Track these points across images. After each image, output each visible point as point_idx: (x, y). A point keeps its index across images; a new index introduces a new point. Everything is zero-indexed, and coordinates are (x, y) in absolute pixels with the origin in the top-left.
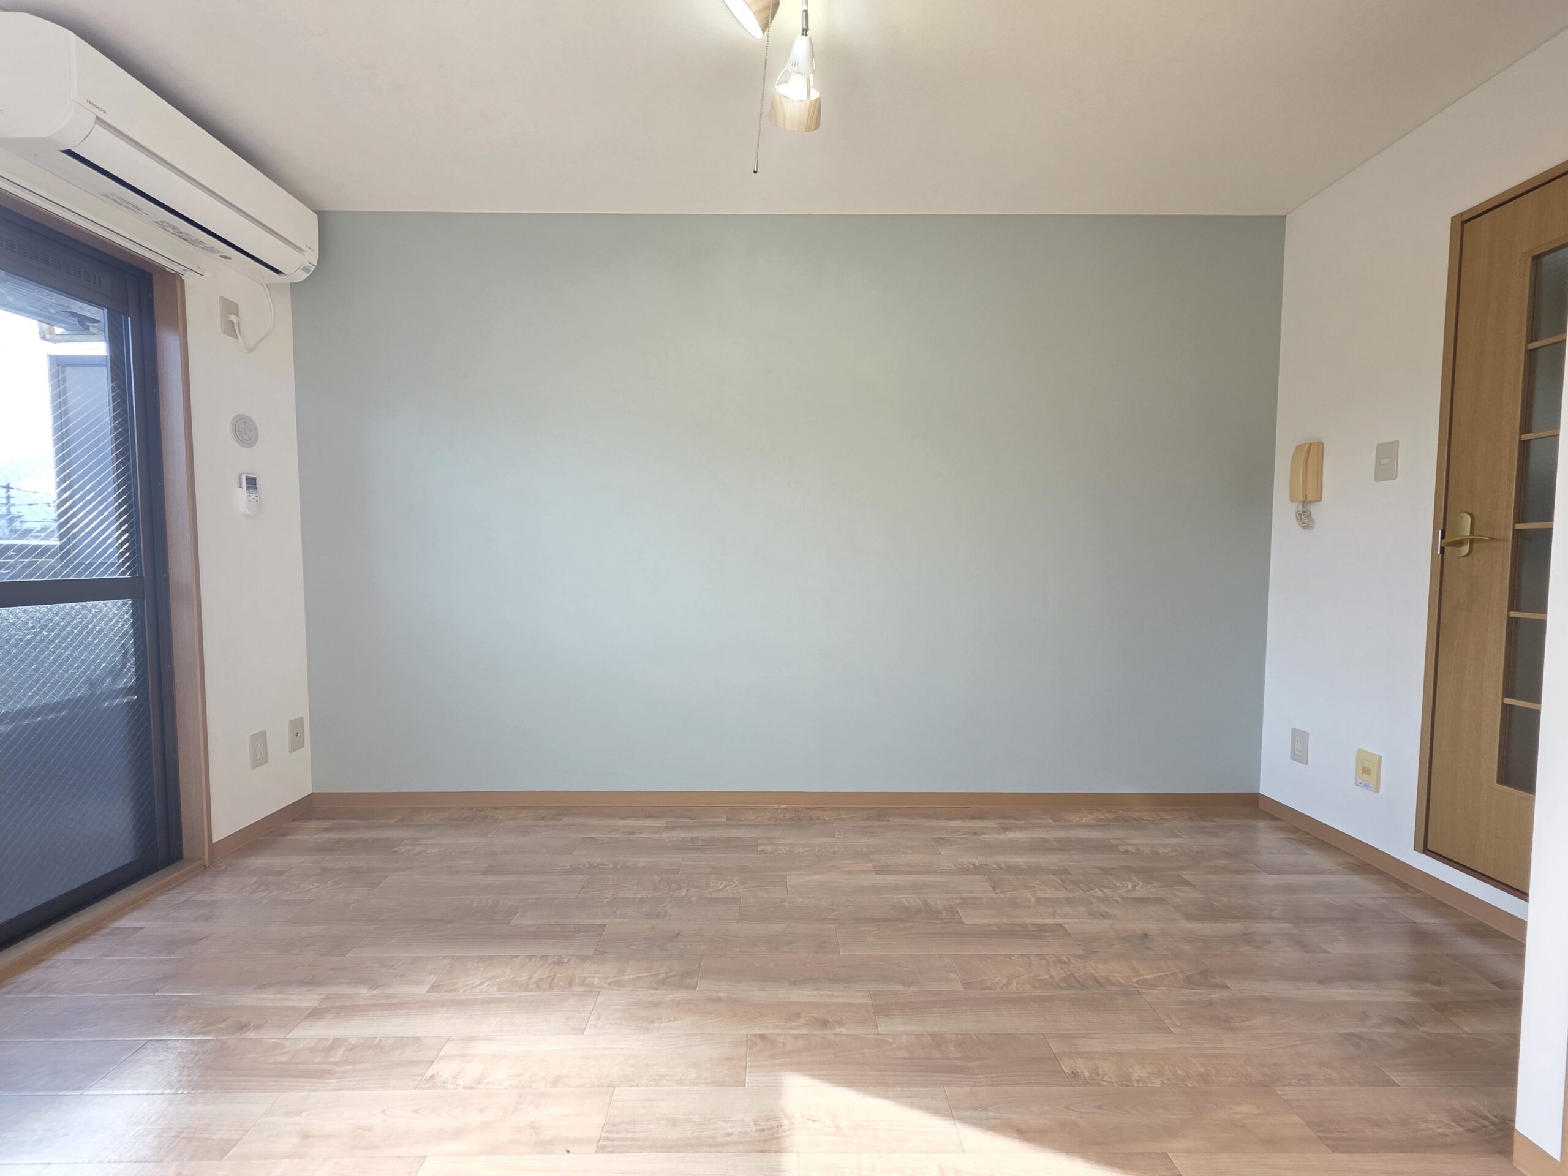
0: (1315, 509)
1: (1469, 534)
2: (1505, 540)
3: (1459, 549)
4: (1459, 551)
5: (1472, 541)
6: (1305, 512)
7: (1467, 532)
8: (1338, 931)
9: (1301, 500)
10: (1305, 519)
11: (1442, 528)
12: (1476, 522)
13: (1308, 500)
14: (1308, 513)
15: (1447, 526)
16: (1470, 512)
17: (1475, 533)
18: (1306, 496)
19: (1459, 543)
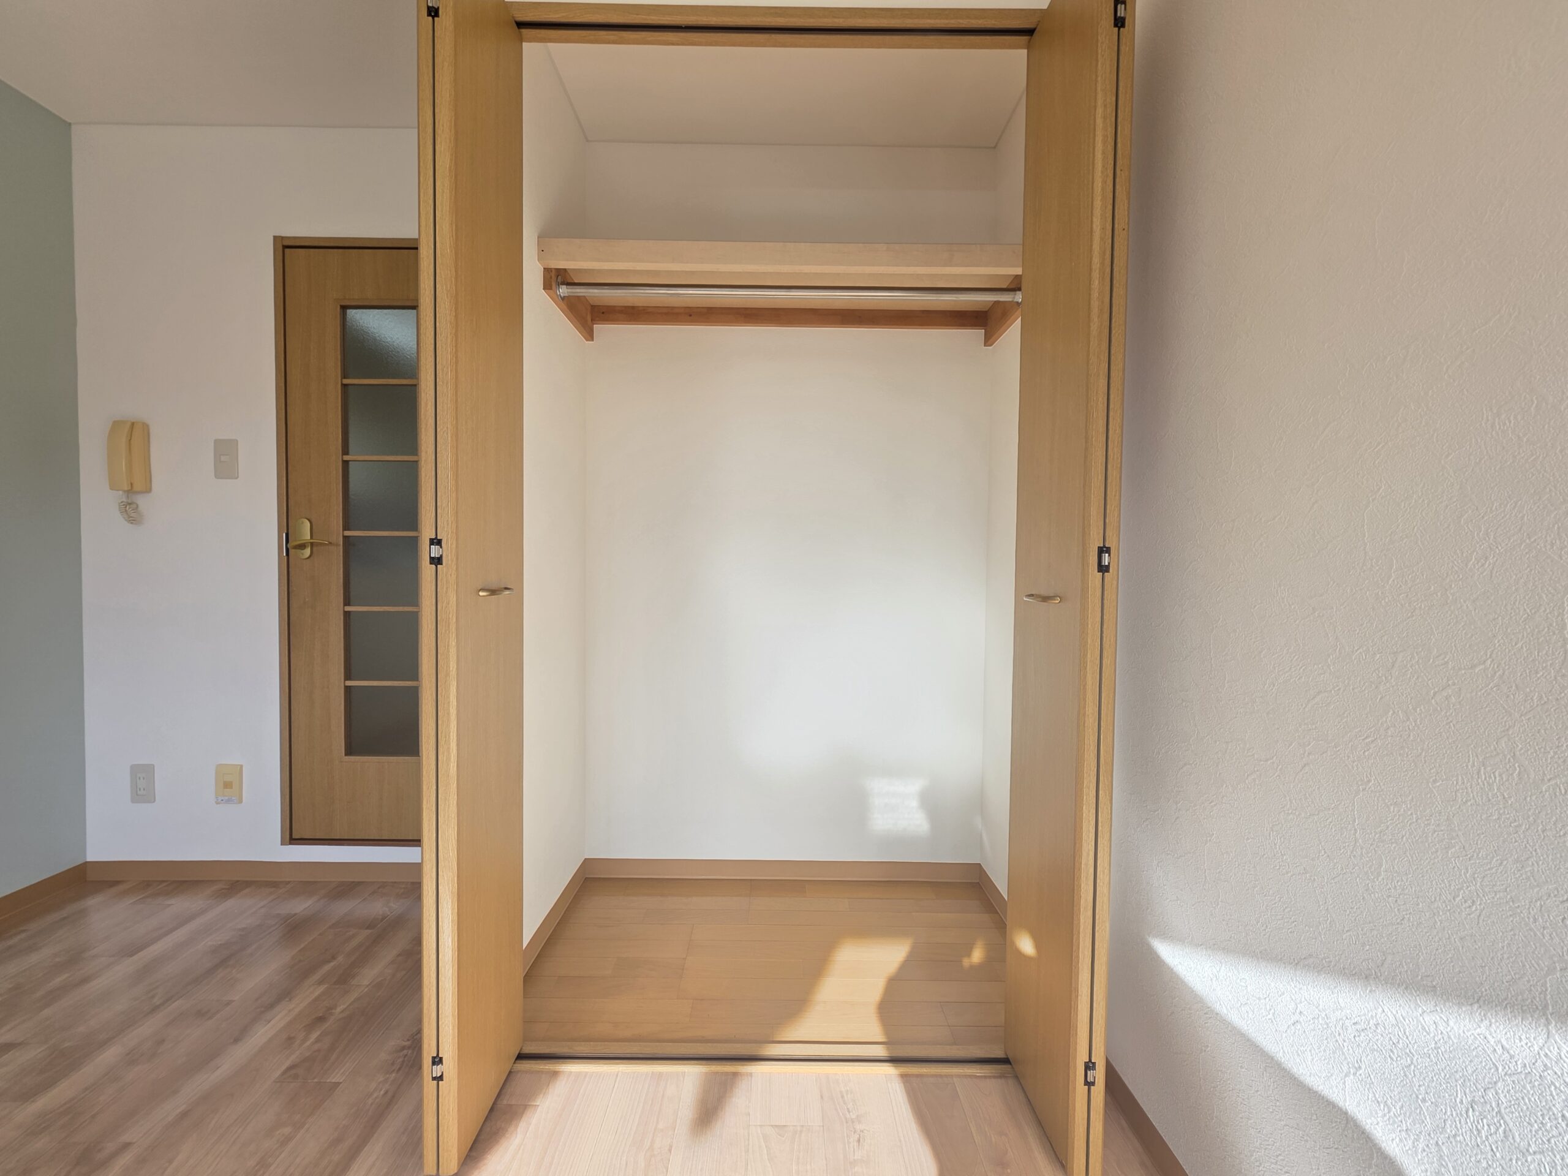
0: (142, 501)
1: (309, 538)
2: (337, 545)
3: (302, 551)
4: (303, 554)
5: (312, 544)
6: (130, 504)
7: (307, 536)
8: (234, 971)
9: (126, 489)
10: (131, 512)
11: (286, 531)
12: (314, 527)
13: (136, 488)
14: (135, 506)
15: (290, 530)
16: (309, 518)
17: (314, 537)
18: (132, 484)
19: (302, 546)
